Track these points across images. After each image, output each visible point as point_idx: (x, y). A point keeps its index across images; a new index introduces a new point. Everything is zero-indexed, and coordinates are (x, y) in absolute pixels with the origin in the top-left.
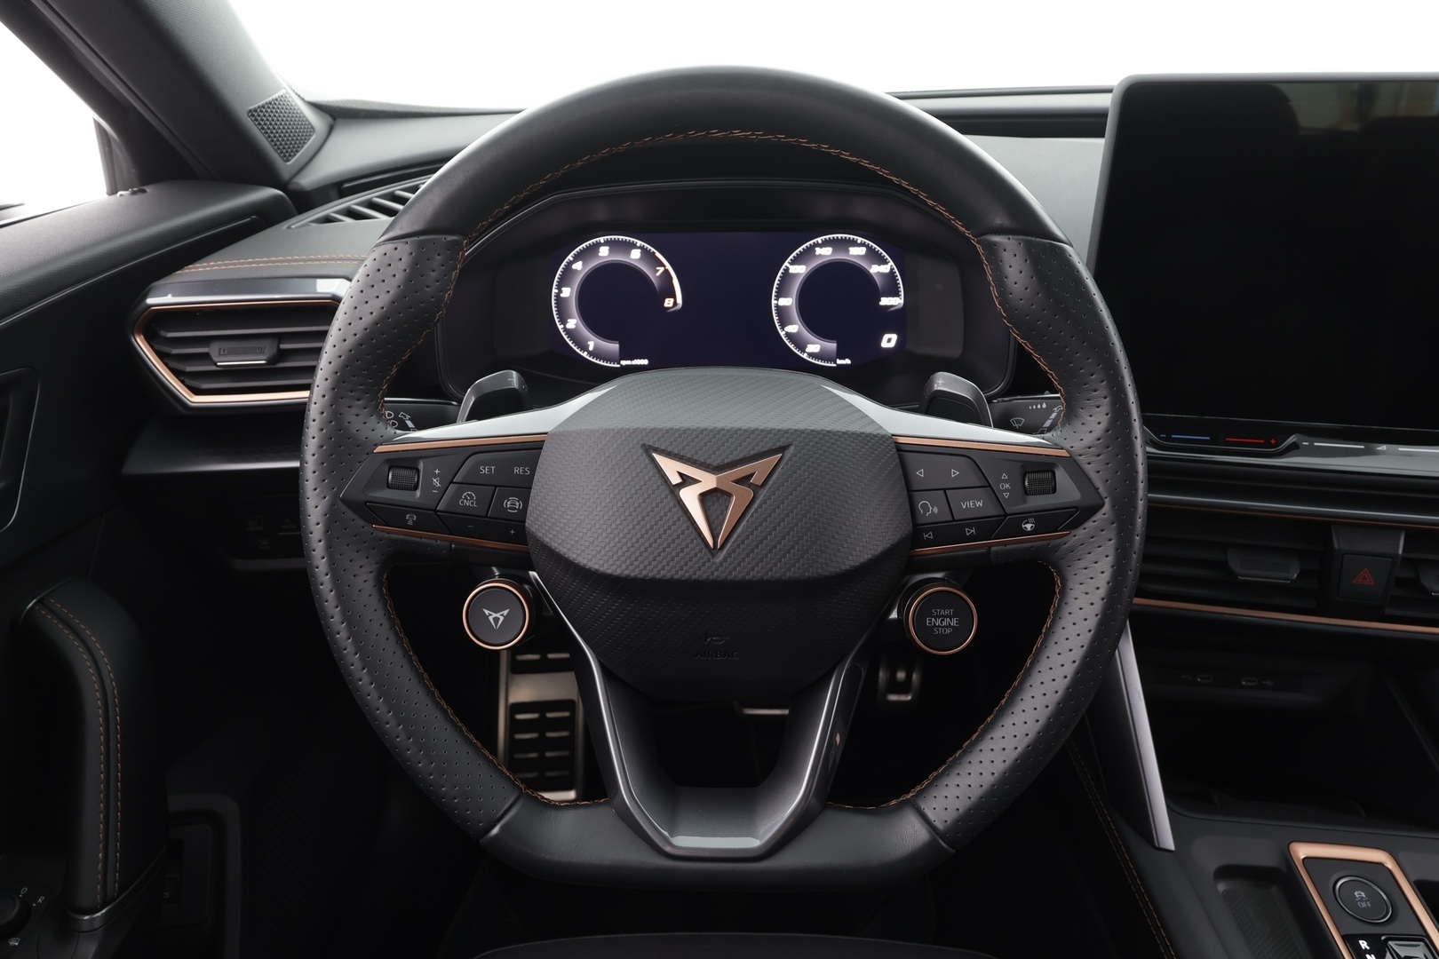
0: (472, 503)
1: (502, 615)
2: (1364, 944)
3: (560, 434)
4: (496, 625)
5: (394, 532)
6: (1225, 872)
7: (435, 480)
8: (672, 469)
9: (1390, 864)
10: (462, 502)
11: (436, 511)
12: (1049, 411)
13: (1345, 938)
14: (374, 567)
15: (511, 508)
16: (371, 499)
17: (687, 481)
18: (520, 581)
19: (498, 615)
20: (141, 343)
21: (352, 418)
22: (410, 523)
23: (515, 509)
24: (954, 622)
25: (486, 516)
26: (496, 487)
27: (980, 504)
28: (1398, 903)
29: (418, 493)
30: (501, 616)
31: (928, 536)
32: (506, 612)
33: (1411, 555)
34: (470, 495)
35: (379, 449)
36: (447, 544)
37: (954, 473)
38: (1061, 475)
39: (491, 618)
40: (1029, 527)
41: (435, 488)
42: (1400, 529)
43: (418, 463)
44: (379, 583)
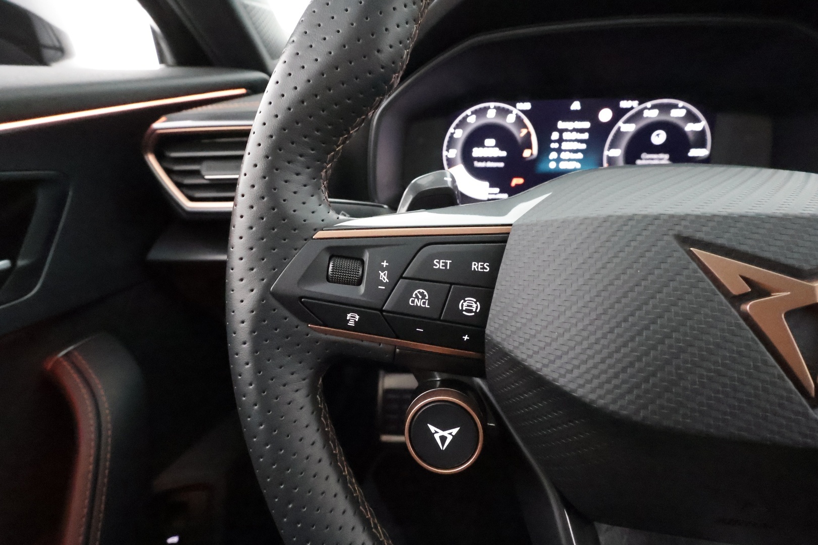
0: (424, 303)
1: (450, 434)
3: (525, 225)
4: (443, 444)
5: (333, 333)
7: (382, 274)
8: (729, 271)
10: (413, 302)
11: (381, 311)
14: (309, 372)
15: (467, 311)
16: (307, 294)
18: (465, 389)
19: (445, 433)
20: (152, 160)
21: (289, 195)
22: (351, 323)
23: (471, 311)
25: (439, 319)
26: (451, 284)
29: (362, 288)
32: (455, 431)
34: (422, 294)
35: (320, 234)
36: (391, 348)
39: (437, 437)
41: (382, 283)
43: (362, 253)
44: (312, 391)
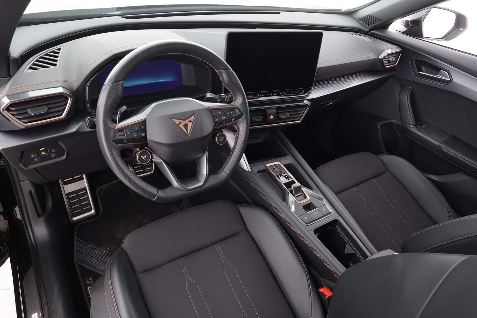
0: (136, 136)
2: (279, 176)
3: (149, 119)
5: (122, 145)
6: (258, 172)
7: (128, 133)
8: (177, 122)
9: (280, 163)
10: (134, 136)
11: (130, 139)
12: (225, 97)
13: (277, 176)
16: (117, 139)
17: (180, 123)
19: (144, 157)
20: (6, 113)
22: (125, 142)
23: (143, 135)
24: (223, 139)
25: (139, 138)
26: (139, 131)
27: (225, 117)
28: (282, 169)
29: (125, 136)
30: (145, 157)
31: (217, 124)
32: (146, 156)
33: (277, 112)
34: (135, 134)
35: (115, 129)
36: (131, 145)
37: (220, 113)
38: (236, 110)
39: (143, 158)
40: (233, 120)
42: (275, 108)
43: (123, 130)
